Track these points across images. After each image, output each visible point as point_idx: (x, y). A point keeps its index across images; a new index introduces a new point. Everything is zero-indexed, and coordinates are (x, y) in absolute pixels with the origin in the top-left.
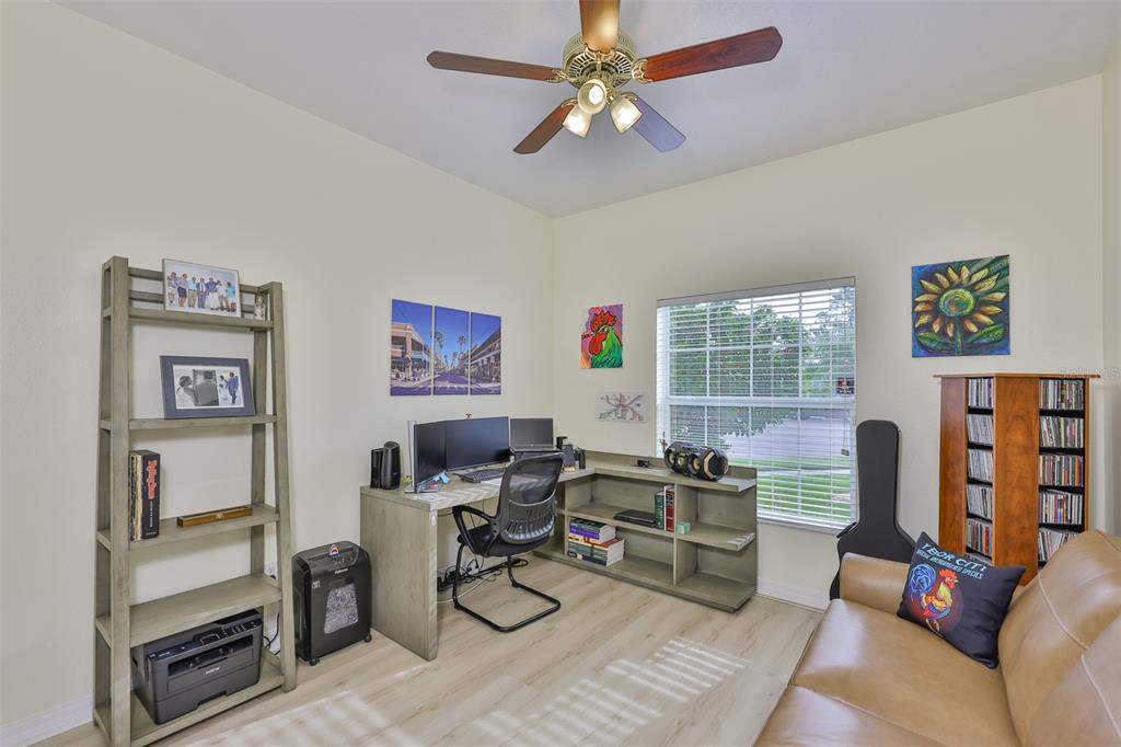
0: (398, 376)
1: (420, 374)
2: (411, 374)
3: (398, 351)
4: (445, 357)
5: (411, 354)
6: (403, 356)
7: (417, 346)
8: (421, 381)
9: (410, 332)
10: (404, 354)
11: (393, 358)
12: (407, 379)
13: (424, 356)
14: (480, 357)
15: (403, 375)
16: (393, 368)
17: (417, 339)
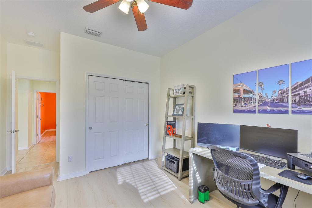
0: (236, 105)
1: (248, 104)
2: (243, 104)
3: (236, 95)
4: (266, 94)
5: (243, 95)
6: (238, 97)
7: (246, 91)
8: (249, 107)
9: (243, 86)
10: (239, 96)
11: (234, 98)
12: (241, 106)
13: (251, 95)
14: (300, 90)
15: (239, 105)
16: (234, 102)
17: (246, 88)
